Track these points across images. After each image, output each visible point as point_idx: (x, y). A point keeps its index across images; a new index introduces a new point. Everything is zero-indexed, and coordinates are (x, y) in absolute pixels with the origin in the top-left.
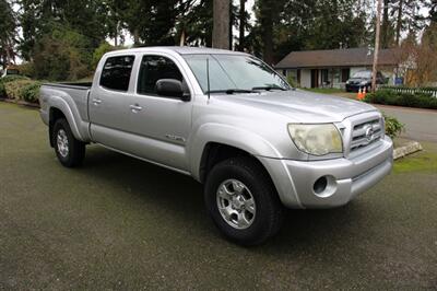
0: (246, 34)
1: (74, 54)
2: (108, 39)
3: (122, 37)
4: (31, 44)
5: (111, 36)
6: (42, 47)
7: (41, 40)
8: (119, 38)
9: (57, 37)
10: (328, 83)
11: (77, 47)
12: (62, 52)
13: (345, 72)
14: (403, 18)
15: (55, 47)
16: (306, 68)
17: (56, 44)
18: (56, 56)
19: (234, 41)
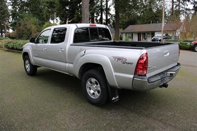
0: (109, 17)
1: (34, 27)
2: (50, 21)
3: (57, 19)
4: (15, 23)
5: (52, 19)
6: (20, 25)
7: (19, 22)
8: (55, 20)
9: (26, 20)
10: (145, 39)
11: (35, 24)
12: (29, 26)
13: (153, 34)
14: (181, 9)
15: (26, 25)
16: (135, 33)
17: (26, 23)
18: (26, 28)
19: (103, 21)
